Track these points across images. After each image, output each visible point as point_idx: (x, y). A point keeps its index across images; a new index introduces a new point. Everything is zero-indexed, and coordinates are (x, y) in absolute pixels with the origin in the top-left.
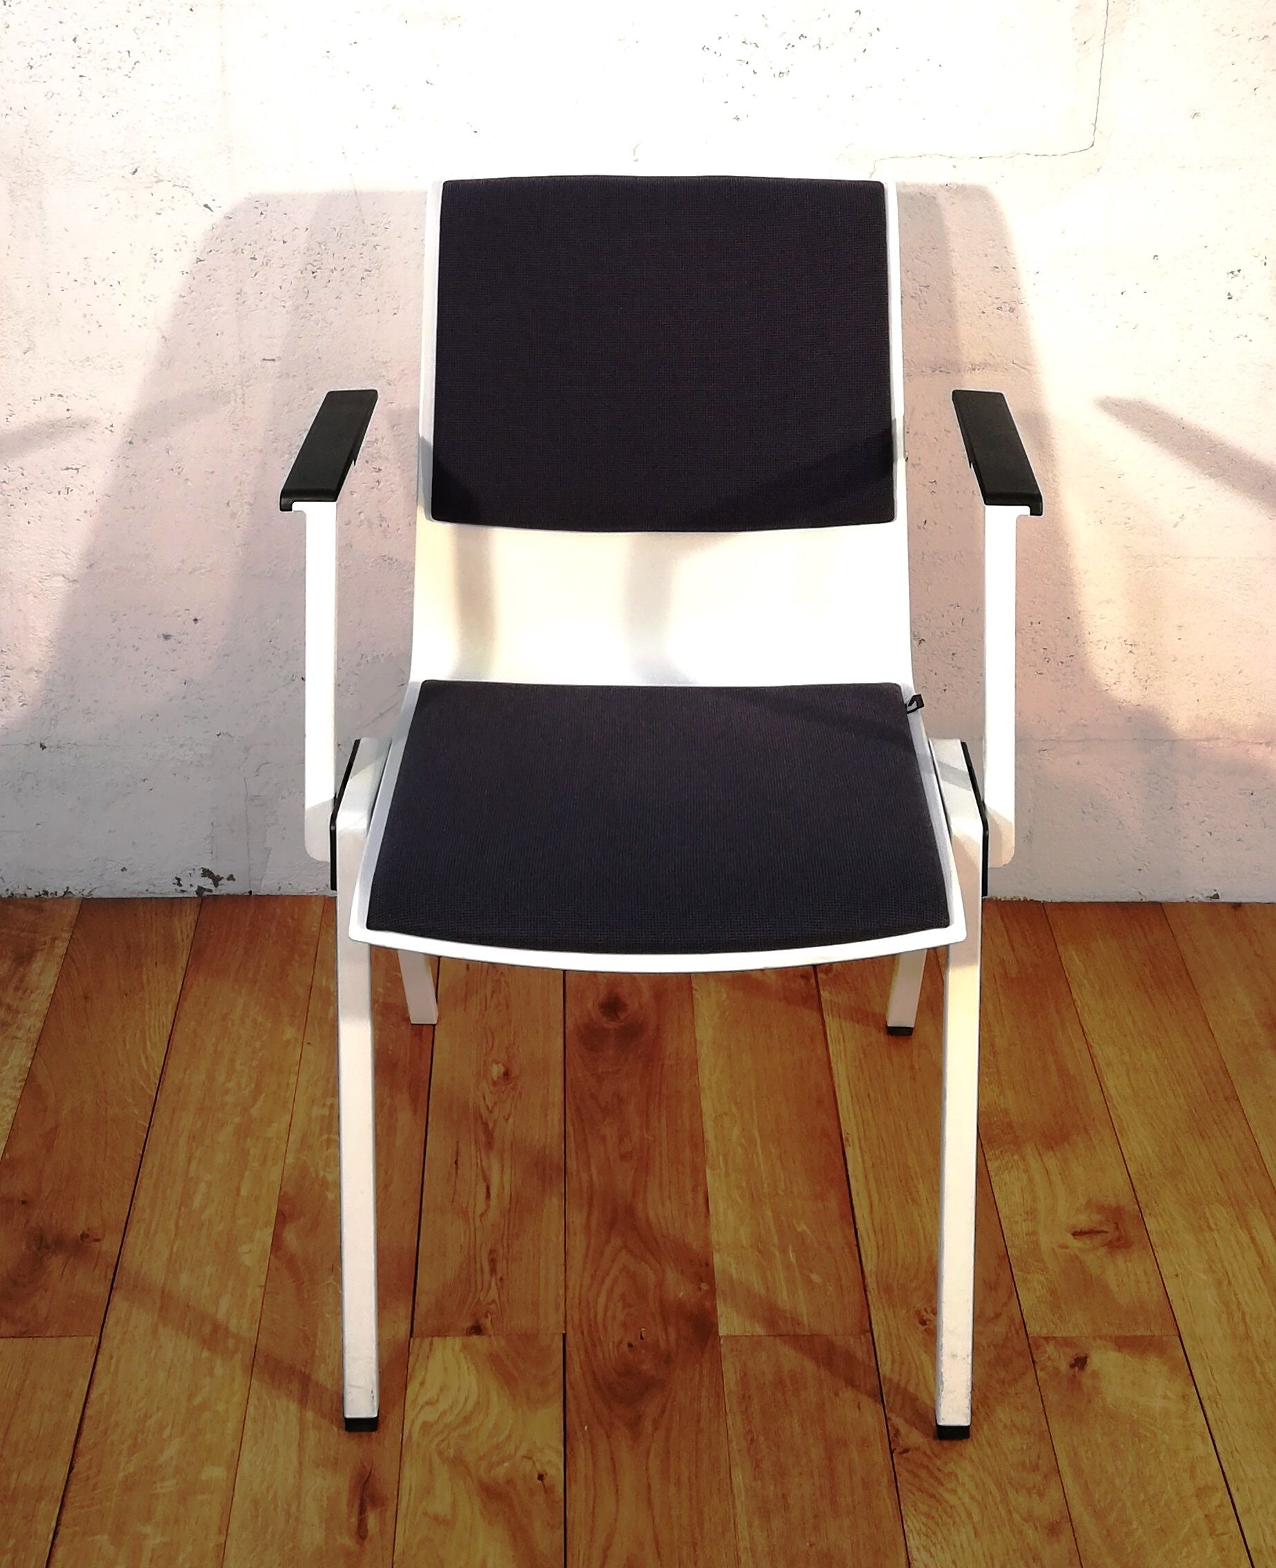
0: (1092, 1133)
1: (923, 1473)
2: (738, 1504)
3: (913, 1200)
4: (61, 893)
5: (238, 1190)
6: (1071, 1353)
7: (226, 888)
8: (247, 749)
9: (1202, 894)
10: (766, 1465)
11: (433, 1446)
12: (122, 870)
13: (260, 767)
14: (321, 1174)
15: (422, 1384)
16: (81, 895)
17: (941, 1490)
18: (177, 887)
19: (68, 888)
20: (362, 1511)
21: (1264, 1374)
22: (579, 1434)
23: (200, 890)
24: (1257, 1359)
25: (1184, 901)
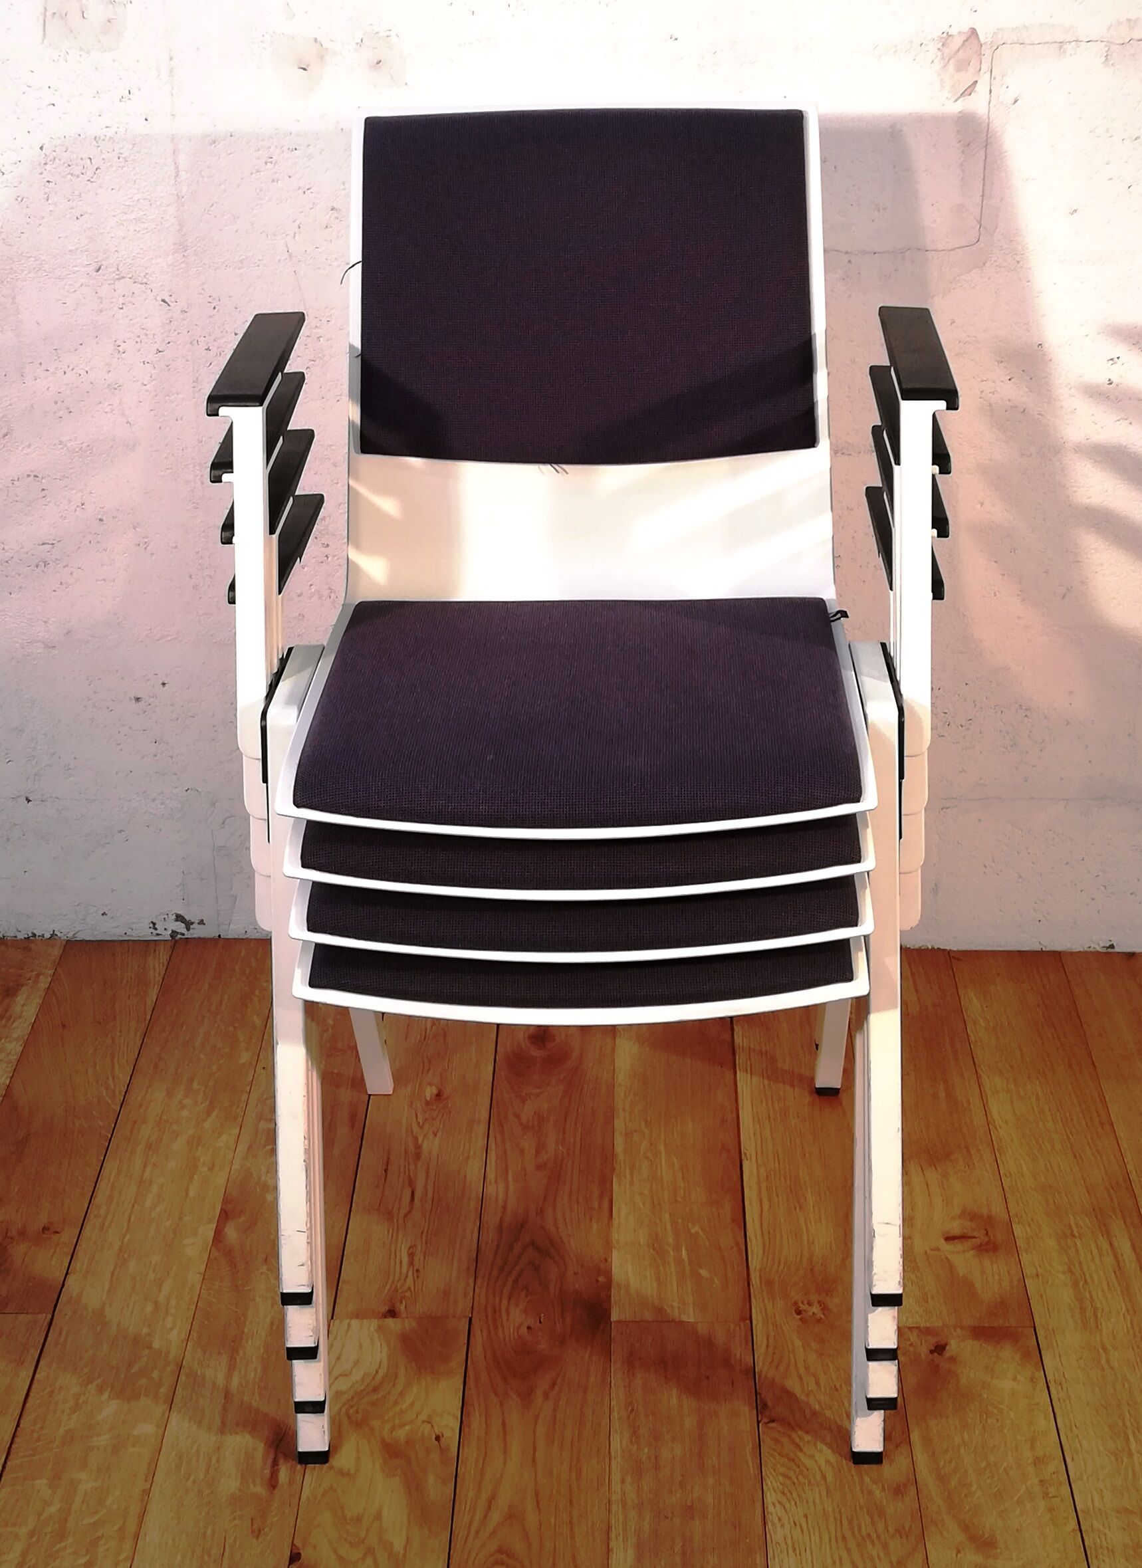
0: (973, 1151)
1: (786, 1441)
2: (614, 1463)
4: (47, 935)
5: (187, 1190)
6: (933, 1340)
7: (197, 932)
8: (213, 804)
9: (1099, 945)
10: (643, 1431)
12: (103, 914)
13: (226, 819)
14: (263, 1178)
15: (338, 1358)
16: (65, 938)
17: (800, 1455)
18: (153, 931)
19: (54, 931)
20: (275, 1463)
21: (1108, 1361)
22: (476, 1403)
23: (174, 933)
24: (1104, 1349)
25: (1082, 950)
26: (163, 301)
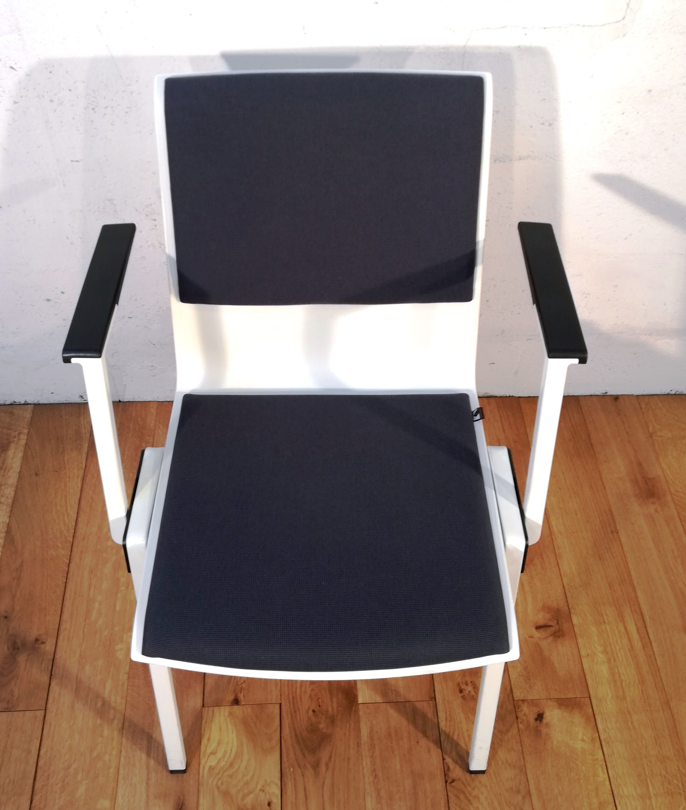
1: (462, 797)
4: (23, 402)
6: (536, 710)
9: (599, 392)
10: (383, 793)
11: (215, 783)
12: (51, 393)
15: (209, 740)
16: (33, 403)
19: (26, 401)
21: (631, 722)
22: (288, 774)
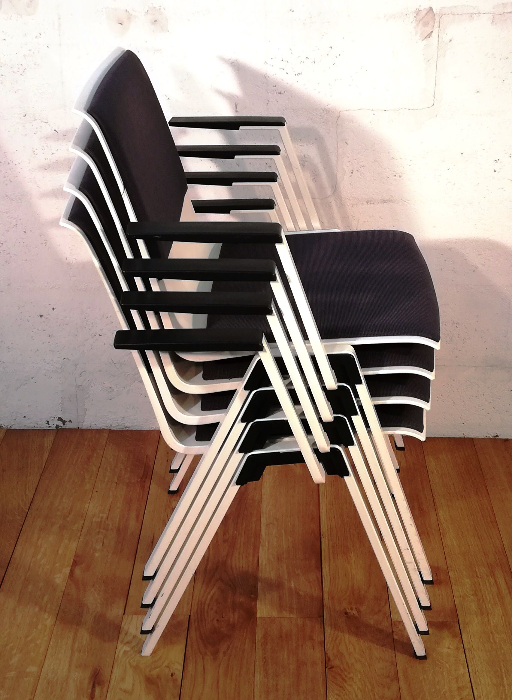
1: (338, 677)
2: (256, 688)
3: (348, 561)
5: (58, 551)
7: (68, 426)
8: (76, 365)
9: (491, 435)
10: (270, 672)
11: (128, 660)
13: (81, 373)
14: (94, 545)
15: (126, 634)
16: (7, 428)
17: (345, 684)
18: (47, 425)
20: (94, 687)
21: (493, 639)
22: (191, 657)
23: (57, 426)
24: (492, 633)
25: (483, 438)
26: (55, 130)
